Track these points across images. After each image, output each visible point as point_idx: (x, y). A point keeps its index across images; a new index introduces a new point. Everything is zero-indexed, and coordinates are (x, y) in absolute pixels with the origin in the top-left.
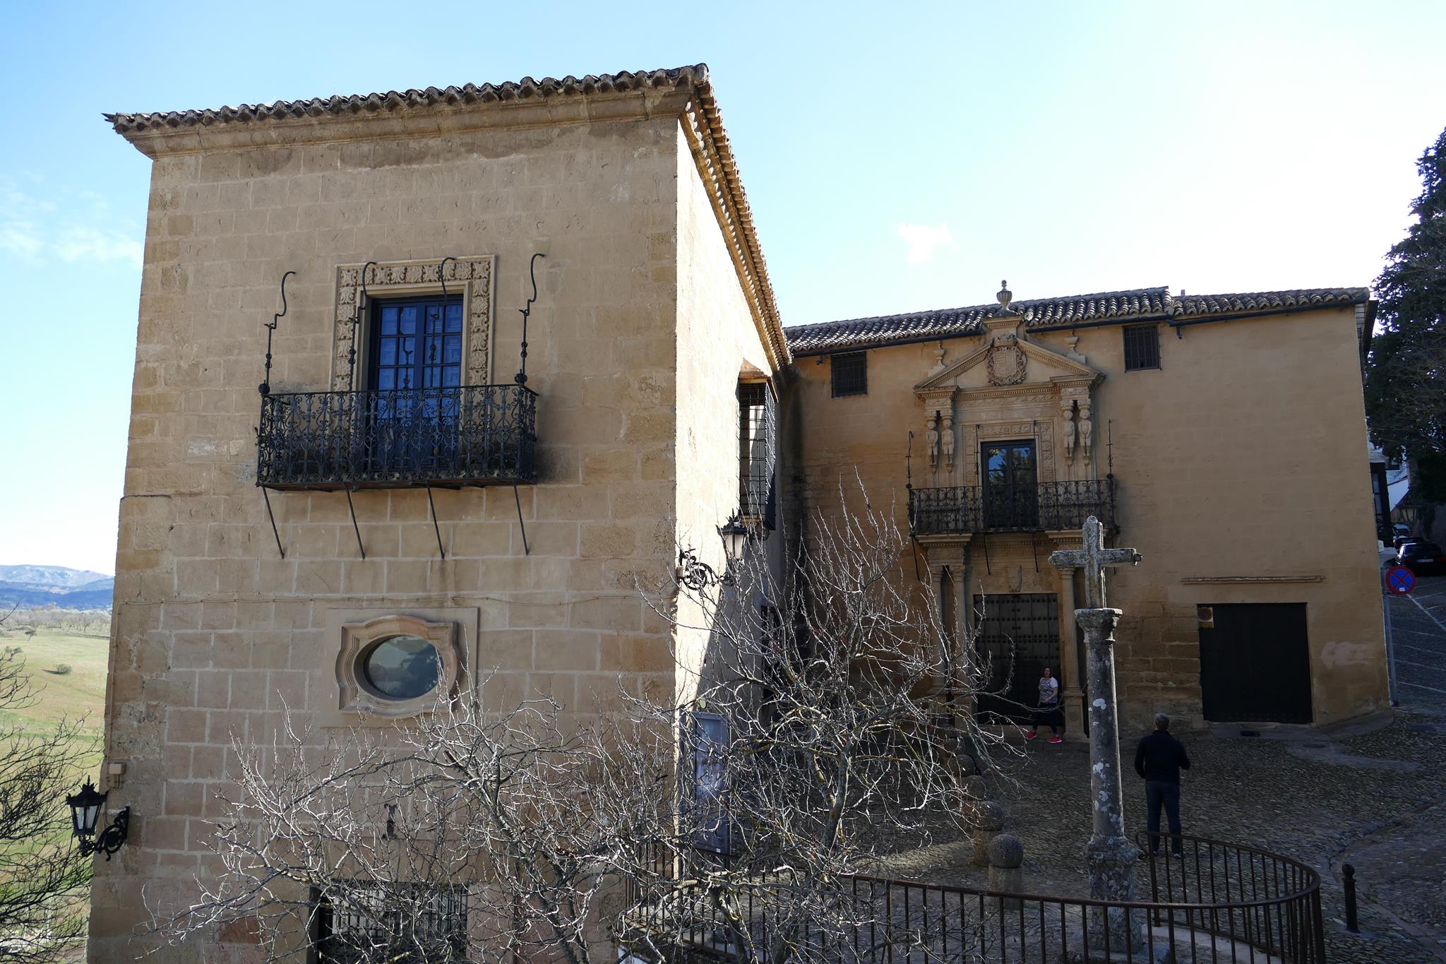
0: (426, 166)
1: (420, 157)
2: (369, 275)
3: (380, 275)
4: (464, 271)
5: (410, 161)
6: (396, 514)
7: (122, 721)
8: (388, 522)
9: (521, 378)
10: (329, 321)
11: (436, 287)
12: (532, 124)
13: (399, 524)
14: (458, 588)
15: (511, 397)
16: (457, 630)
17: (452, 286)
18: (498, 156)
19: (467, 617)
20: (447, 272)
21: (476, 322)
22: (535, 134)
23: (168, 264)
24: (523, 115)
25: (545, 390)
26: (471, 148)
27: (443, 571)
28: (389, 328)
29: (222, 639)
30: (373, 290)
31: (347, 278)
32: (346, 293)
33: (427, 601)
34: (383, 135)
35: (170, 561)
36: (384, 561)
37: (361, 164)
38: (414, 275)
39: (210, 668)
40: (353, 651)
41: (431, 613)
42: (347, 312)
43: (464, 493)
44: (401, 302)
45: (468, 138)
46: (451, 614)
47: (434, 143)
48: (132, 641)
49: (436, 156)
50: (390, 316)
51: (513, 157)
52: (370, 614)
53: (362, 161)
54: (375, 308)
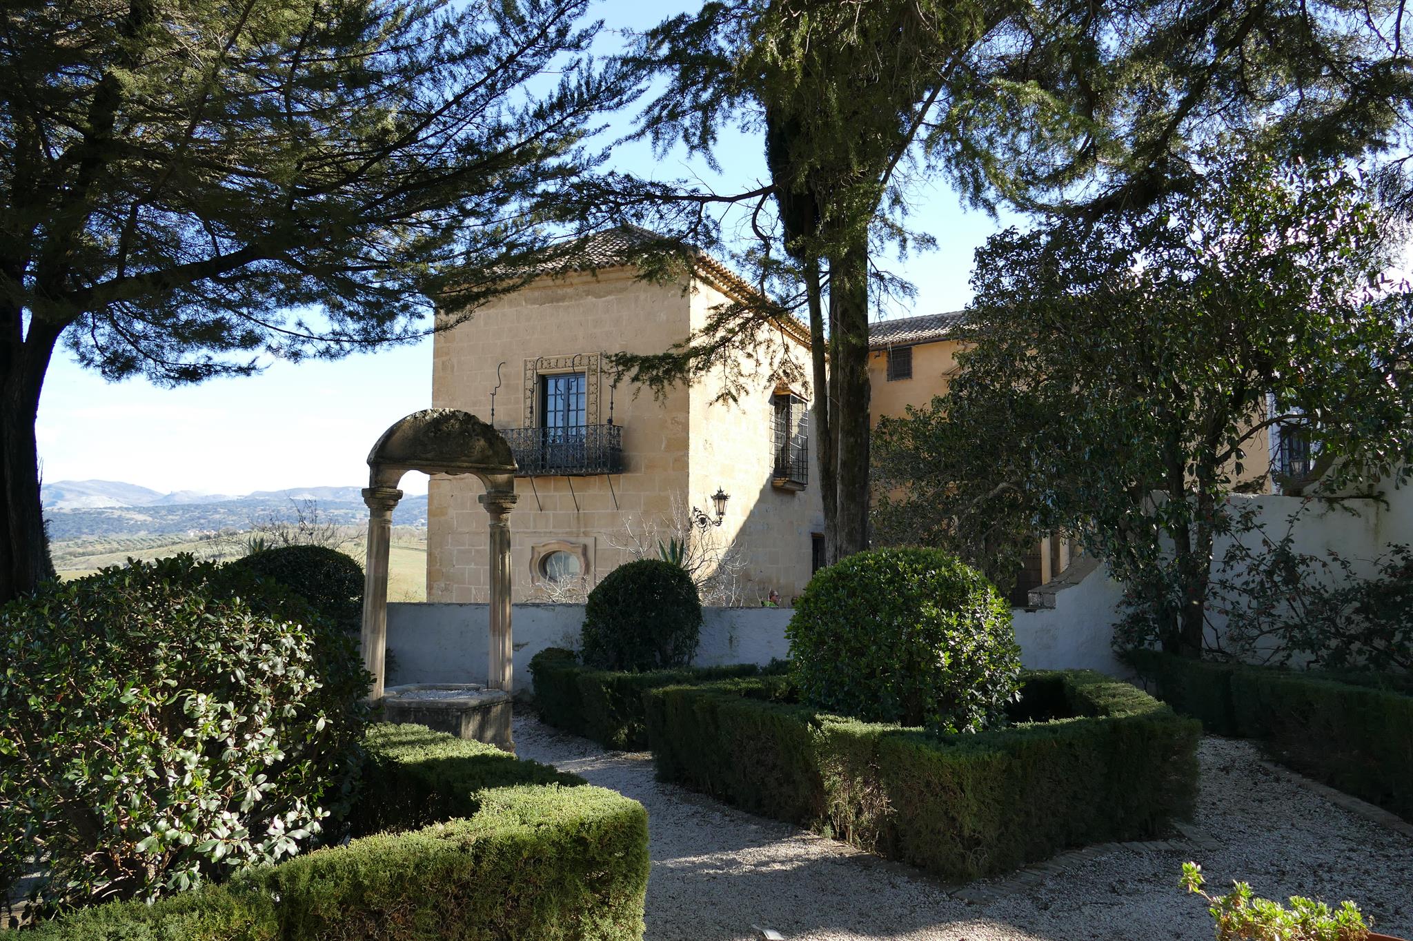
0: (566, 303)
1: (563, 299)
2: (539, 364)
3: (545, 364)
4: (585, 361)
5: (558, 301)
6: (556, 489)
7: (434, 591)
8: (552, 493)
9: (610, 421)
10: (521, 388)
11: (570, 370)
12: (617, 280)
13: (557, 494)
14: (586, 526)
15: (605, 431)
16: (585, 548)
17: (577, 369)
18: (601, 297)
19: (589, 541)
20: (577, 361)
21: (592, 388)
22: (619, 285)
23: (444, 358)
24: (613, 276)
25: (626, 425)
26: (588, 293)
27: (578, 518)
28: (551, 390)
29: (477, 551)
30: (541, 372)
31: (529, 366)
32: (529, 373)
33: (570, 533)
34: (544, 288)
35: (452, 512)
36: (551, 513)
37: (534, 303)
38: (561, 363)
39: (473, 566)
40: (538, 558)
41: (573, 539)
42: (530, 384)
43: (587, 478)
44: (557, 377)
45: (586, 288)
46: (583, 540)
47: (570, 290)
48: (436, 552)
49: (571, 298)
50: (551, 383)
51: (610, 298)
52: (545, 540)
53: (534, 301)
54: (543, 380)
